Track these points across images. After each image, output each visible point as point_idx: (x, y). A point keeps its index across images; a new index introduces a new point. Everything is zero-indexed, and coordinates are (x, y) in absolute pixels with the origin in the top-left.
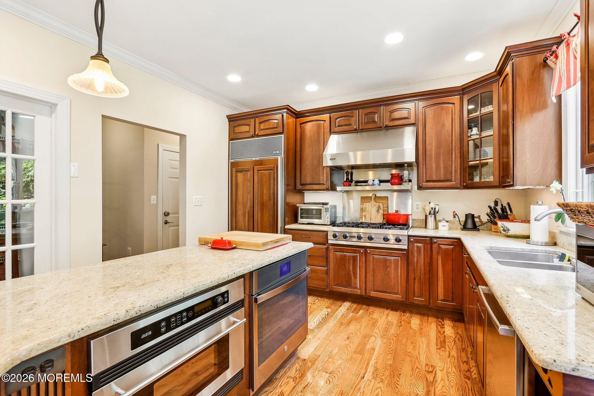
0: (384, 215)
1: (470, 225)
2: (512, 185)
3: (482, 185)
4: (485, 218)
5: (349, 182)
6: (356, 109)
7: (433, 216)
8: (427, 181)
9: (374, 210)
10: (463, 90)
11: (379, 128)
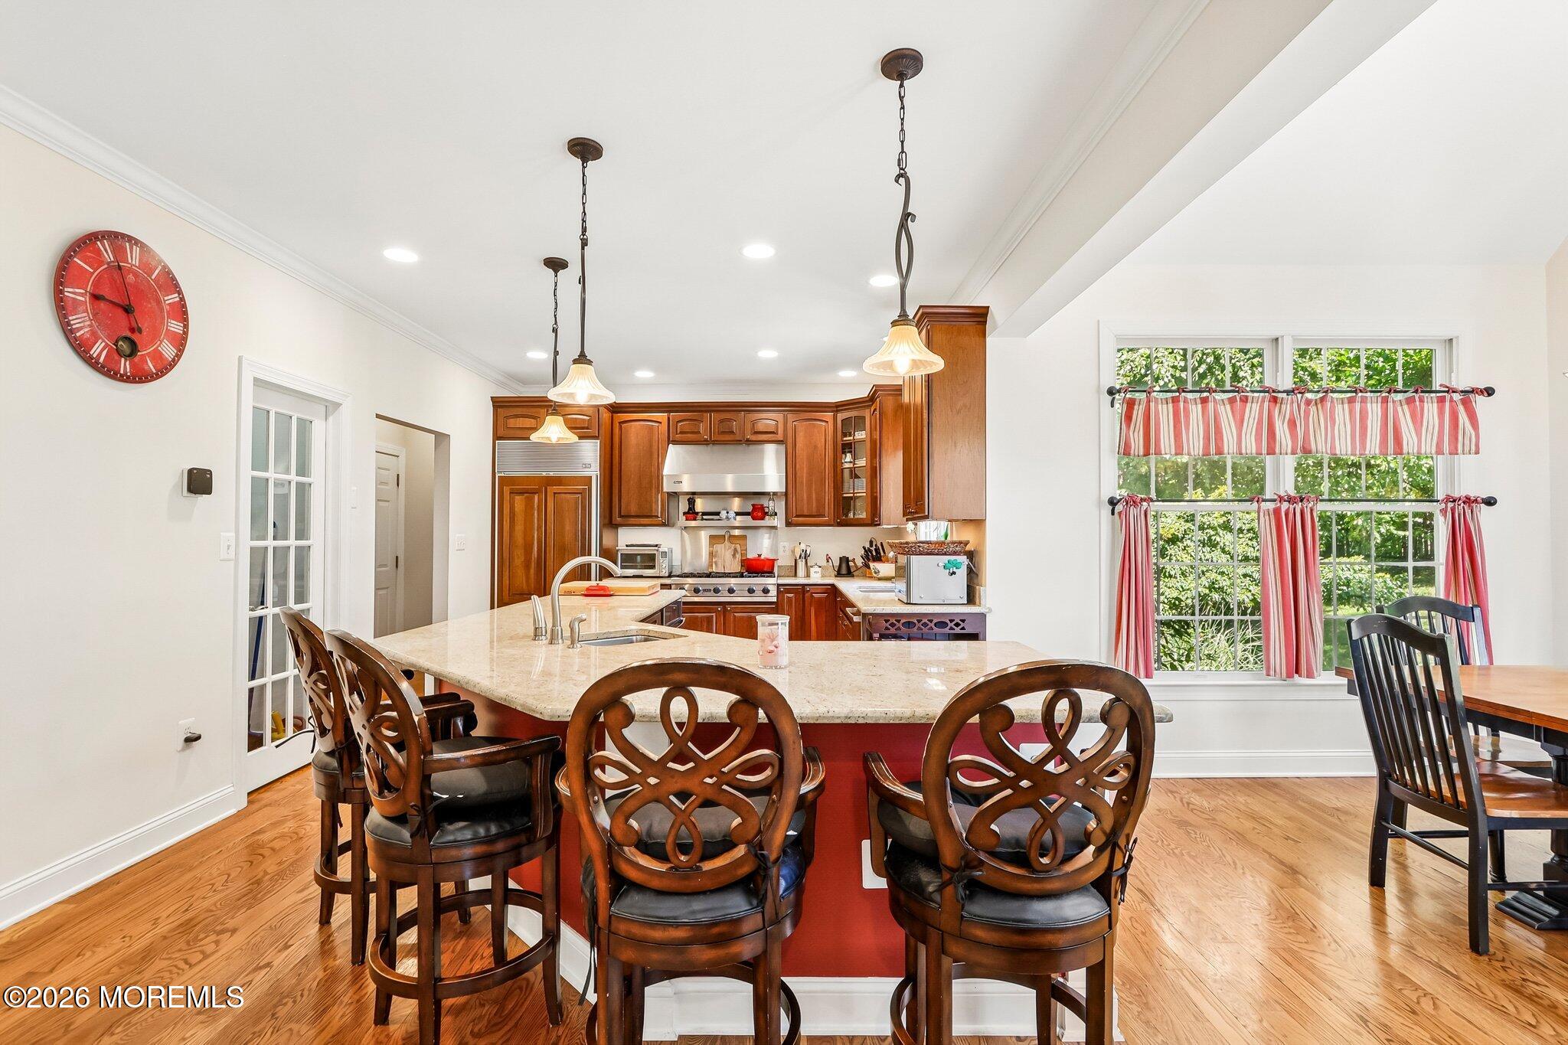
0: (742, 561)
1: (844, 571)
2: (879, 525)
3: (855, 523)
4: (859, 562)
5: (691, 514)
6: (706, 411)
7: (804, 560)
8: (797, 516)
9: (728, 554)
10: (837, 406)
11: (738, 442)
